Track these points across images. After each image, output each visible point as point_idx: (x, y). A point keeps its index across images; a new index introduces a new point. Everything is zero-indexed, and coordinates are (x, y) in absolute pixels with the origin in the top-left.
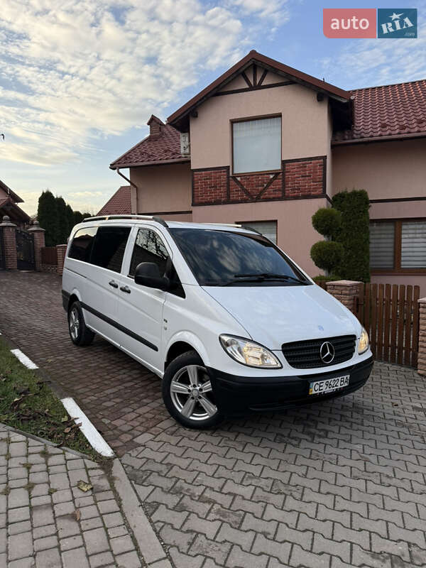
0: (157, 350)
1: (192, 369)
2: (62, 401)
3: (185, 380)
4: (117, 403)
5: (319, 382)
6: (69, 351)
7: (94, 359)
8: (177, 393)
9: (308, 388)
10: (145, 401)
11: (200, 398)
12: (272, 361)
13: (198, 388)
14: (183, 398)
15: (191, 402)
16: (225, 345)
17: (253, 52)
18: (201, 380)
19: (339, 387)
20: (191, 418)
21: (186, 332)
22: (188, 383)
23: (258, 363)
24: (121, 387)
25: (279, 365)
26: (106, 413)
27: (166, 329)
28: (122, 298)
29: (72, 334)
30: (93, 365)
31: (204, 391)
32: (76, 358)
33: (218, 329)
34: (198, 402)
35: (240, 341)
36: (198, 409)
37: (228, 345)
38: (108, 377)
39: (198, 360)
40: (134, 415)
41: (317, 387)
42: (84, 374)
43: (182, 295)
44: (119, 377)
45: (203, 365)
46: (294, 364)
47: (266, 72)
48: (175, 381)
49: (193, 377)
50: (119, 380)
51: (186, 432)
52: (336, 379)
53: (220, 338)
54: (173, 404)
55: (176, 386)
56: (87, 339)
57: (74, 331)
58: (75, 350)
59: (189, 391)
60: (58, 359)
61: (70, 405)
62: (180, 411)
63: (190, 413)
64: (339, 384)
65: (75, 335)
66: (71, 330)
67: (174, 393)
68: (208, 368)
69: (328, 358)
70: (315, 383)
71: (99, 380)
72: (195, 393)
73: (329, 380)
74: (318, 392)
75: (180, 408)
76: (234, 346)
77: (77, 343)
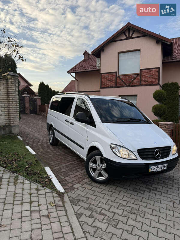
0: (84, 149)
1: (98, 158)
2: (45, 168)
3: (95, 162)
4: (67, 170)
5: (153, 167)
6: (48, 147)
7: (59, 152)
8: (92, 168)
9: (148, 169)
10: (78, 170)
11: (101, 170)
12: (133, 157)
13: (100, 166)
14: (94, 170)
15: (97, 172)
16: (112, 148)
17: (129, 23)
18: (102, 163)
19: (163, 169)
20: (97, 178)
21: (96, 142)
22: (96, 164)
23: (127, 157)
24: (69, 164)
25: (136, 158)
26: (62, 174)
27: (87, 140)
28: (70, 127)
29: (50, 140)
30: (58, 154)
31: (103, 168)
32: (51, 150)
33: (109, 142)
34: (100, 172)
35: (119, 147)
36: (100, 175)
37: (113, 148)
38: (64, 159)
39: (100, 154)
40: (73, 176)
41: (153, 169)
42: (54, 157)
43: (95, 126)
44: (68, 159)
45: (103, 156)
46: (143, 158)
47: (134, 31)
48: (91, 162)
49: (98, 161)
50: (68, 160)
51: (95, 184)
52: (161, 165)
53: (110, 145)
54: (90, 173)
55: (91, 165)
56: (56, 143)
57: (51, 139)
58: (51, 147)
59: (97, 167)
60: (44, 151)
61: (48, 170)
62: (93, 175)
63: (96, 177)
64: (162, 168)
65: (51, 141)
66: (50, 139)
67: (90, 168)
68: (105, 158)
69: (158, 156)
70: (152, 167)
71: (60, 160)
72: (99, 168)
73: (158, 166)
74: (153, 171)
75: (93, 174)
76: (116, 149)
77: (52, 144)
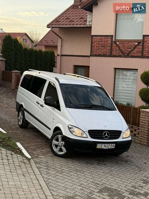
0: (50, 130)
1: (60, 136)
2: (16, 143)
3: (57, 140)
4: (35, 148)
5: (101, 144)
6: (17, 129)
7: (28, 134)
8: (55, 144)
9: (96, 145)
10: (45, 148)
11: (62, 146)
12: (85, 135)
13: (61, 143)
14: (56, 146)
15: (59, 147)
16: (69, 128)
18: (62, 141)
19: (110, 148)
20: (58, 153)
21: (60, 124)
22: (58, 141)
23: (80, 135)
24: (37, 144)
25: (87, 137)
26: (30, 149)
27: (54, 122)
28: (41, 109)
29: (19, 122)
30: (27, 135)
31: (63, 144)
32: (21, 132)
33: (68, 123)
34: (61, 148)
35: (74, 128)
36: (61, 150)
37: (70, 129)
38: (33, 140)
39: (61, 133)
40: (40, 151)
41: (100, 146)
42: (23, 138)
43: (60, 110)
44: (37, 141)
46: (92, 137)
48: (54, 140)
49: (60, 139)
50: (36, 142)
51: (56, 157)
52: (108, 145)
53: (68, 126)
54: (53, 148)
55: (54, 142)
56: (26, 125)
57: (20, 121)
58: (20, 129)
59: (58, 144)
60: (13, 132)
61: (19, 144)
62: (55, 150)
63: (58, 152)
64: (110, 147)
65: (20, 123)
66: (19, 120)
67: (53, 144)
68: (64, 135)
69: (106, 137)
70: (99, 144)
71: (29, 141)
72: (60, 145)
73: (105, 145)
74: (100, 148)
75: (55, 149)
76: (73, 129)
77: (21, 126)
